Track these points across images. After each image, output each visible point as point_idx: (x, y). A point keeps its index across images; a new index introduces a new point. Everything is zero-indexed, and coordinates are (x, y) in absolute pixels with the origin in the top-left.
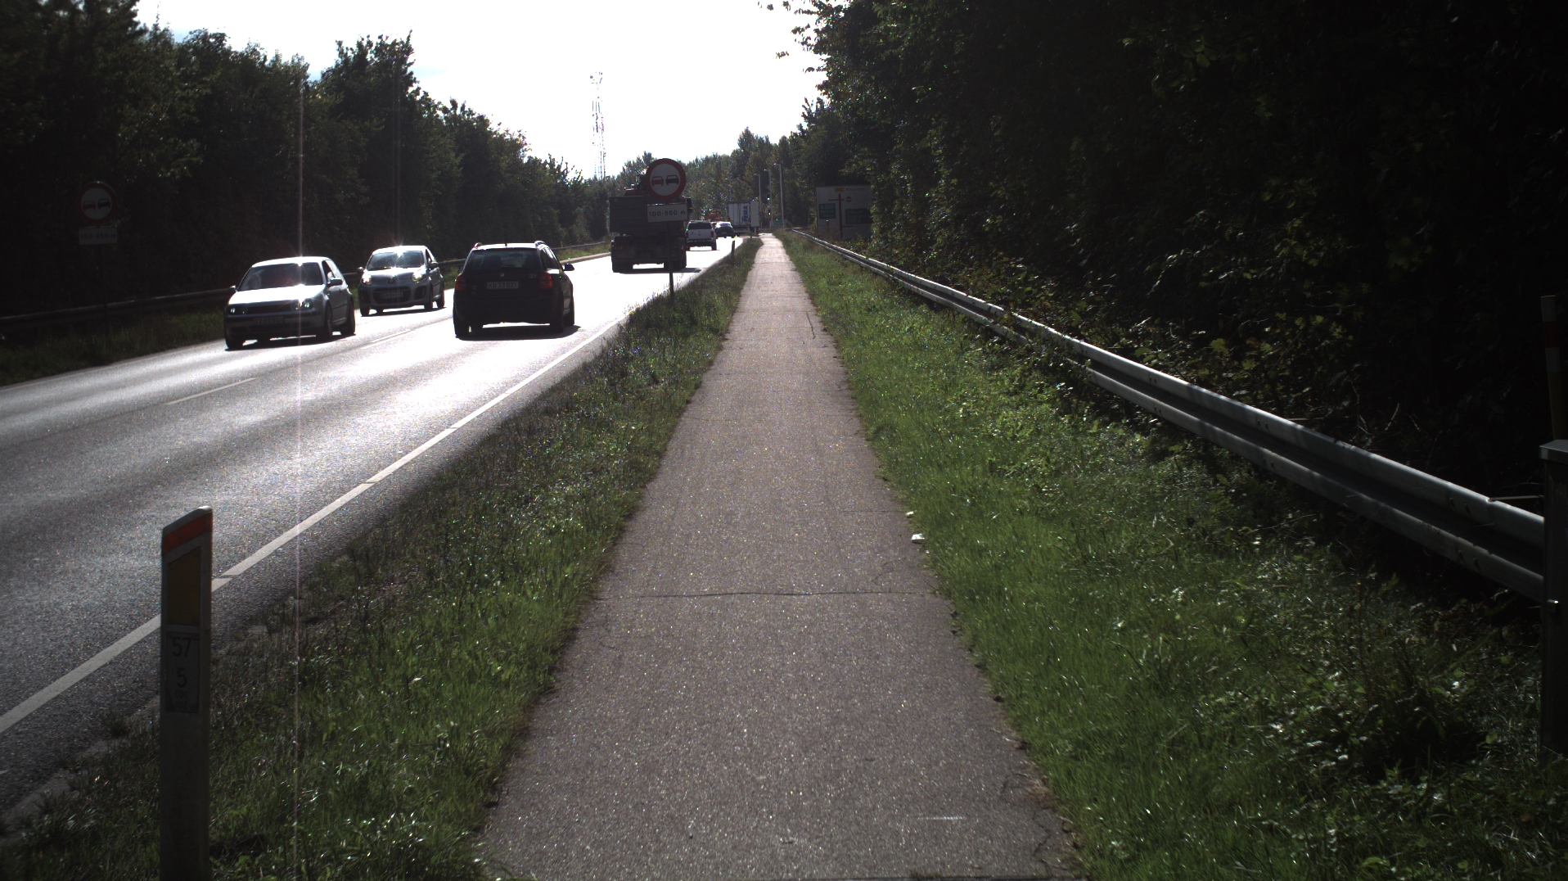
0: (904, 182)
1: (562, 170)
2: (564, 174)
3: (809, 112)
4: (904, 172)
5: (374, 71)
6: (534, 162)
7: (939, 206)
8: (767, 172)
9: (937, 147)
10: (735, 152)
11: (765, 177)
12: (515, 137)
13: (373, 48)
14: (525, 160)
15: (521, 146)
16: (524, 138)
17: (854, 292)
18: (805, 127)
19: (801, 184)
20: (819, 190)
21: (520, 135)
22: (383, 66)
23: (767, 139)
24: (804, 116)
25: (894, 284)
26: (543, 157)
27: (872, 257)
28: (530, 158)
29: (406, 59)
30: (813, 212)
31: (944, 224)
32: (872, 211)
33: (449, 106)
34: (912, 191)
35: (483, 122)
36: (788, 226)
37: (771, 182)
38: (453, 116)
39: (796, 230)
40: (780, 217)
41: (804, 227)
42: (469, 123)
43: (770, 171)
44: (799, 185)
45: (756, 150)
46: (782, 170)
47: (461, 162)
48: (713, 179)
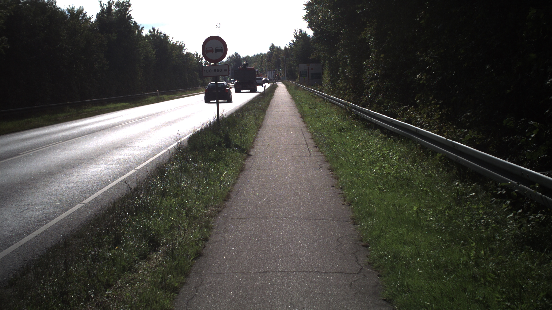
1: (201, 58)
3: (296, 34)
5: (115, 14)
10: (268, 52)
11: (279, 61)
12: (181, 44)
13: (115, 4)
15: (183, 47)
18: (295, 41)
20: (300, 65)
21: (183, 43)
22: (119, 11)
23: (280, 47)
24: (294, 36)
28: (187, 52)
30: (298, 74)
34: (350, 62)
35: (166, 37)
36: (287, 79)
37: (281, 63)
38: (153, 34)
39: (291, 81)
40: (284, 76)
41: (294, 80)
42: (160, 37)
43: (281, 59)
44: (292, 64)
45: (276, 52)
46: (286, 59)
47: (155, 52)
48: (260, 62)
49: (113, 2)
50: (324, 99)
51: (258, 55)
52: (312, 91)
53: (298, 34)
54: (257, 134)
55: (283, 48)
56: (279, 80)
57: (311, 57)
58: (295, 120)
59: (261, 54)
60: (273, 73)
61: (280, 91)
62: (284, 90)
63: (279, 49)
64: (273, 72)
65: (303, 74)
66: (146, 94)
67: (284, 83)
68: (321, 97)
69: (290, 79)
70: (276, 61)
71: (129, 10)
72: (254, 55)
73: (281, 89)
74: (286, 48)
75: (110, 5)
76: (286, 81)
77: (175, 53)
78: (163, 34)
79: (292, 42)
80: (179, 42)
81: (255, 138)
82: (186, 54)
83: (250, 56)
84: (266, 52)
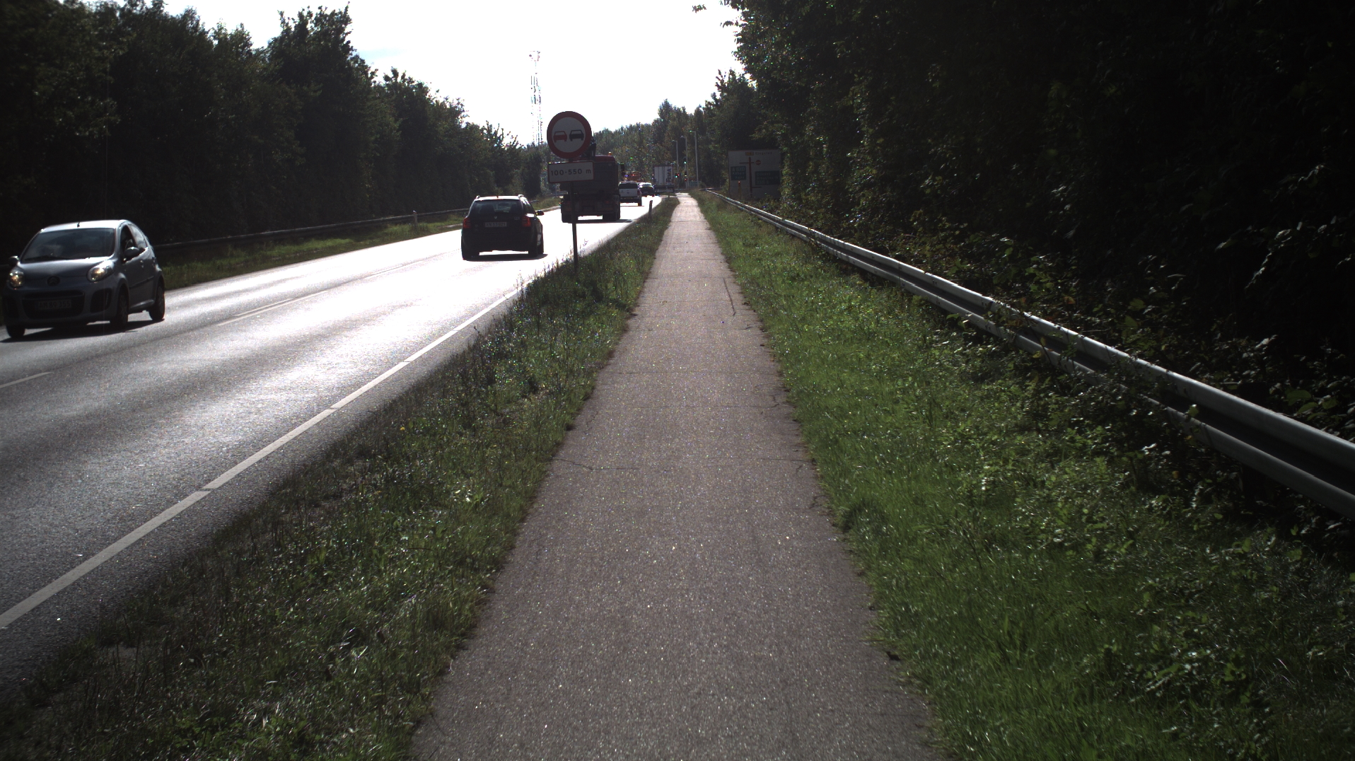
0: (819, 144)
1: (498, 135)
2: (500, 140)
3: (722, 81)
4: (818, 134)
5: (314, 39)
6: (472, 128)
7: (862, 167)
8: (684, 139)
9: (860, 106)
10: (656, 121)
11: (682, 142)
12: (454, 105)
13: (313, 18)
14: (464, 126)
15: (459, 112)
16: (462, 105)
17: (772, 256)
18: (718, 97)
19: (715, 147)
20: (732, 154)
21: (458, 104)
22: (323, 35)
23: (684, 109)
24: (717, 85)
25: (816, 249)
26: (481, 124)
27: (787, 218)
28: (468, 123)
29: (343, 29)
30: (726, 175)
31: (868, 186)
32: (784, 172)
33: (391, 75)
34: (827, 151)
35: (422, 89)
36: (702, 187)
37: (687, 148)
38: (394, 84)
39: (710, 190)
40: (695, 179)
41: (716, 188)
42: (408, 90)
43: (686, 138)
44: (713, 149)
45: (674, 120)
46: (697, 137)
47: (400, 126)
48: (636, 145)
49: (310, 14)
50: (777, 228)
51: (631, 128)
52: (754, 211)
53: (726, 80)
54: (643, 287)
55: (691, 111)
56: (682, 187)
57: (756, 136)
58: (715, 266)
59: (638, 126)
60: (666, 172)
61: (683, 214)
62: (693, 211)
63: (681, 114)
64: (666, 168)
65: (737, 174)
66: (384, 221)
67: (693, 196)
68: (771, 223)
69: (709, 186)
70: (674, 143)
71: (346, 32)
72: (622, 128)
73: (688, 208)
74: (698, 111)
75: (303, 20)
76: (698, 191)
77: (443, 126)
78: (416, 83)
79: (711, 100)
80: (450, 100)
81: (640, 292)
82: (466, 127)
83: (613, 130)
84: (650, 122)
